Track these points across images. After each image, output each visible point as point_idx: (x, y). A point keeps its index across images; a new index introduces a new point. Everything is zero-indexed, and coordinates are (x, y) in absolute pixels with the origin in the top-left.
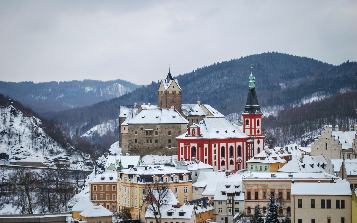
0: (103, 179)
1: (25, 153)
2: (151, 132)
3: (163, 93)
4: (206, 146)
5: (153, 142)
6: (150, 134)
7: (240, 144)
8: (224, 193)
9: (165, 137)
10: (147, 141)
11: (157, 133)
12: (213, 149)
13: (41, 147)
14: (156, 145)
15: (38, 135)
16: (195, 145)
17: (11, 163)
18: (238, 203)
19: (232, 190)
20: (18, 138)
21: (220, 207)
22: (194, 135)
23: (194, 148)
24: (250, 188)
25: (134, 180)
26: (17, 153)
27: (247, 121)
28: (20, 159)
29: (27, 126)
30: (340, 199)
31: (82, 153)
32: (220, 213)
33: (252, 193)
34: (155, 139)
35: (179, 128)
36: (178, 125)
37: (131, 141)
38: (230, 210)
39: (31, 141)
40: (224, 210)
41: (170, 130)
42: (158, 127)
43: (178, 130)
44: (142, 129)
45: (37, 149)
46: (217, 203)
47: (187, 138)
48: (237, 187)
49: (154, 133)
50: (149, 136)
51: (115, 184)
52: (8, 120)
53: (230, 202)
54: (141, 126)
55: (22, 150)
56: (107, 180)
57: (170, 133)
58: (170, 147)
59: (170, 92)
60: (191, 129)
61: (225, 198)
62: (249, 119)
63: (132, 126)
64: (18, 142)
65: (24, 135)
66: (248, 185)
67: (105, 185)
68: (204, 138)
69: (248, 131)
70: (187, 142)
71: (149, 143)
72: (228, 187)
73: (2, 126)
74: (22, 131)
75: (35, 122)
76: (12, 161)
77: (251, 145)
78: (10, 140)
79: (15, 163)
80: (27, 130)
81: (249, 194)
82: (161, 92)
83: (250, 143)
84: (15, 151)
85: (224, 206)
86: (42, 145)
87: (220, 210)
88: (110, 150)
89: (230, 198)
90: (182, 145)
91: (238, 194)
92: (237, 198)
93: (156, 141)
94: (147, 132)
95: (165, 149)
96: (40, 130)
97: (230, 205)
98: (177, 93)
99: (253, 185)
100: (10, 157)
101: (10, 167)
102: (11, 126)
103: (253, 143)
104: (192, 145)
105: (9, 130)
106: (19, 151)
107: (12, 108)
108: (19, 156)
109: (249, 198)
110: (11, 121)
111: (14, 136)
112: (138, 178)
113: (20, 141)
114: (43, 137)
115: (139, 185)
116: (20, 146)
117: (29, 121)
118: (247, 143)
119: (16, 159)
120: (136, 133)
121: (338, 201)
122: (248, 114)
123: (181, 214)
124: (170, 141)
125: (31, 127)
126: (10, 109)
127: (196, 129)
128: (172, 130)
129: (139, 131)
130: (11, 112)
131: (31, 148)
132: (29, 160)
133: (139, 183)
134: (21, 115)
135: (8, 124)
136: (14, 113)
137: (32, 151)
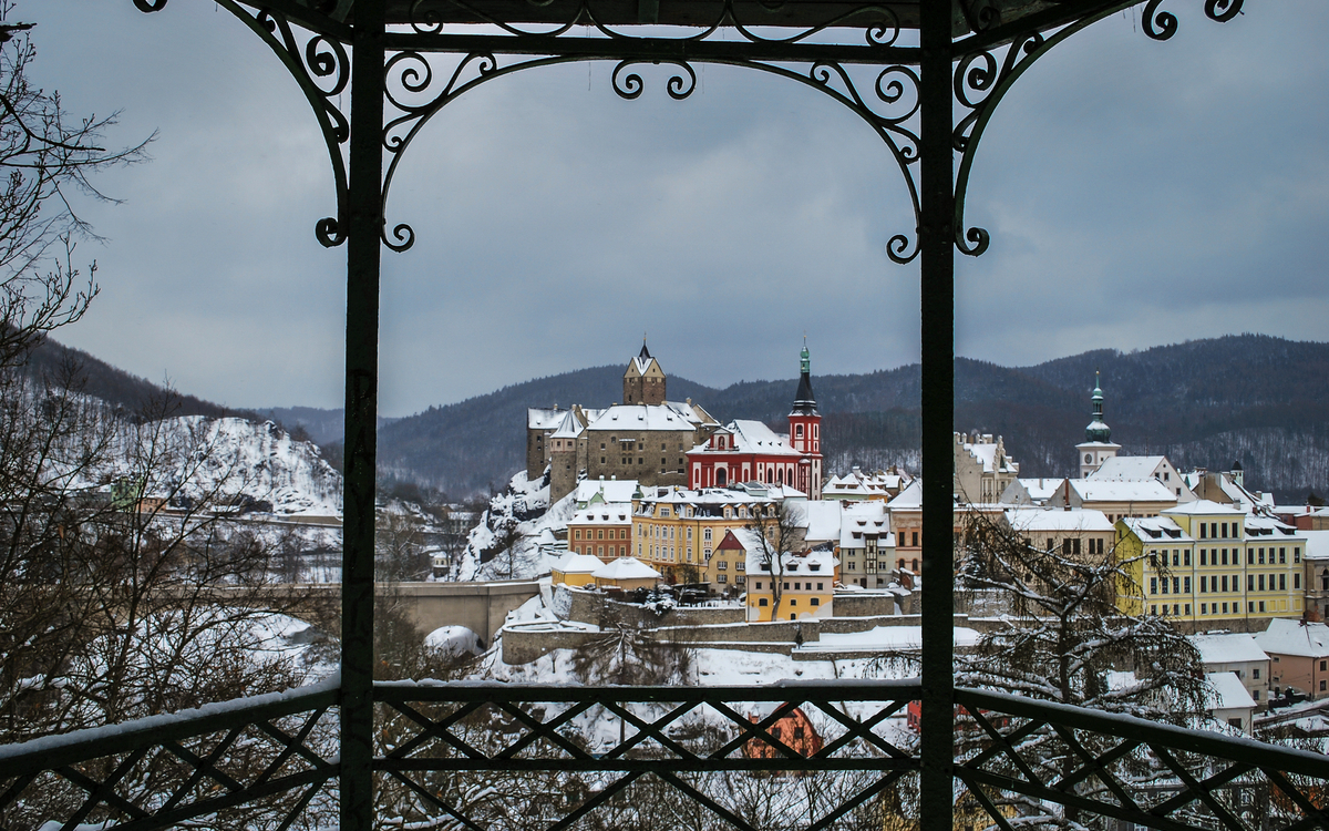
0: (591, 518)
1: (301, 501)
2: (631, 444)
3: (636, 380)
4: (746, 466)
5: (635, 462)
6: (630, 448)
7: (790, 466)
8: (857, 535)
9: (656, 454)
10: (624, 462)
11: (641, 447)
12: (759, 471)
13: (330, 492)
14: (639, 468)
15: (323, 471)
16: (725, 465)
17: (279, 518)
18: (884, 553)
19: (871, 529)
20: (288, 475)
21: (851, 559)
22: (721, 449)
23: (721, 471)
24: (903, 525)
25: (683, 513)
26: (288, 501)
27: (799, 427)
28: (293, 512)
29: (301, 456)
30: (1096, 537)
31: (406, 503)
32: (851, 571)
33: (906, 534)
34: (637, 457)
35: (680, 438)
36: (678, 434)
37: (594, 460)
38: (871, 565)
39: (312, 482)
40: (859, 565)
41: (665, 441)
42: (644, 435)
43: (677, 443)
44: (614, 439)
45: (323, 495)
46: (846, 553)
47: (708, 453)
48: (879, 524)
49: (637, 446)
50: (627, 452)
51: (628, 528)
52: (267, 445)
53: (871, 551)
54: (613, 435)
55: (296, 496)
56: (598, 521)
57: (664, 447)
58: (664, 471)
59: (649, 380)
60: (716, 438)
61: (859, 543)
62: (803, 425)
63: (595, 433)
64: (288, 483)
65: (298, 472)
66: (902, 520)
67: (595, 528)
68: (741, 452)
69: (800, 445)
70: (707, 461)
71: (627, 465)
72: (862, 524)
73: (259, 455)
74: (294, 463)
75: (312, 449)
76: (279, 514)
77: (807, 468)
78: (274, 479)
79: (287, 519)
80: (302, 463)
81: (902, 536)
82: (631, 379)
83: (805, 465)
84: (284, 499)
85: (858, 559)
86: (331, 487)
87: (852, 566)
88: (512, 485)
89: (871, 542)
90: (697, 466)
91: (883, 536)
92: (882, 543)
93: (641, 461)
94: (624, 443)
95: (656, 475)
96: (324, 463)
97: (871, 556)
98: (659, 380)
99: (910, 520)
100: (275, 508)
101: (280, 524)
102: (272, 455)
103: (810, 465)
104: (718, 465)
105: (271, 462)
106: (290, 498)
107: (272, 426)
108: (291, 507)
109: (902, 543)
110: (273, 447)
111: (281, 472)
112: (695, 509)
113: (292, 481)
114: (332, 474)
115: (698, 521)
116: (292, 489)
117: (302, 448)
118: (800, 465)
119: (287, 511)
120: (603, 446)
121: (1092, 541)
122: (801, 414)
123: (815, 568)
124: (664, 461)
125: (308, 458)
126: (268, 427)
127: (727, 438)
128: (667, 442)
129: (608, 442)
130: (271, 431)
131: (313, 494)
132: (310, 512)
133: (698, 517)
134: (286, 437)
135: (268, 452)
136: (275, 433)
137: (314, 498)
